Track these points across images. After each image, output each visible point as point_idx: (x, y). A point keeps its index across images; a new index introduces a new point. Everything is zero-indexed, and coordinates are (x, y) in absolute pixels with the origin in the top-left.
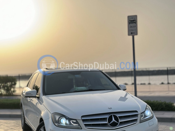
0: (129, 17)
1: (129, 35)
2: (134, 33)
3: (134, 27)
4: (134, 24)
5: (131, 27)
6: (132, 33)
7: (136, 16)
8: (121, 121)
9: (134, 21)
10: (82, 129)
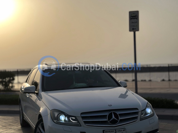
0: (130, 12)
1: (130, 31)
2: (135, 29)
3: (135, 23)
4: (136, 19)
5: (133, 23)
6: (133, 29)
7: (137, 12)
8: (121, 119)
9: (135, 16)
10: (81, 126)
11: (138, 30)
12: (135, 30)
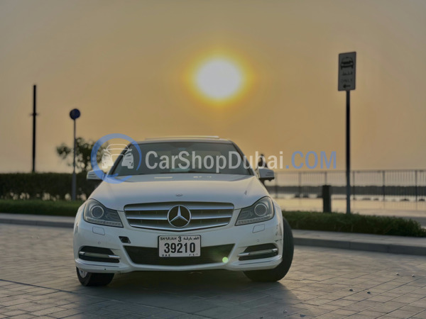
0: (340, 55)
1: (339, 90)
2: (349, 86)
3: (349, 74)
4: (350, 68)
5: (344, 74)
6: (345, 86)
7: (354, 54)
8: (193, 218)
9: (350, 62)
10: (123, 227)
11: (354, 88)
12: (348, 88)
